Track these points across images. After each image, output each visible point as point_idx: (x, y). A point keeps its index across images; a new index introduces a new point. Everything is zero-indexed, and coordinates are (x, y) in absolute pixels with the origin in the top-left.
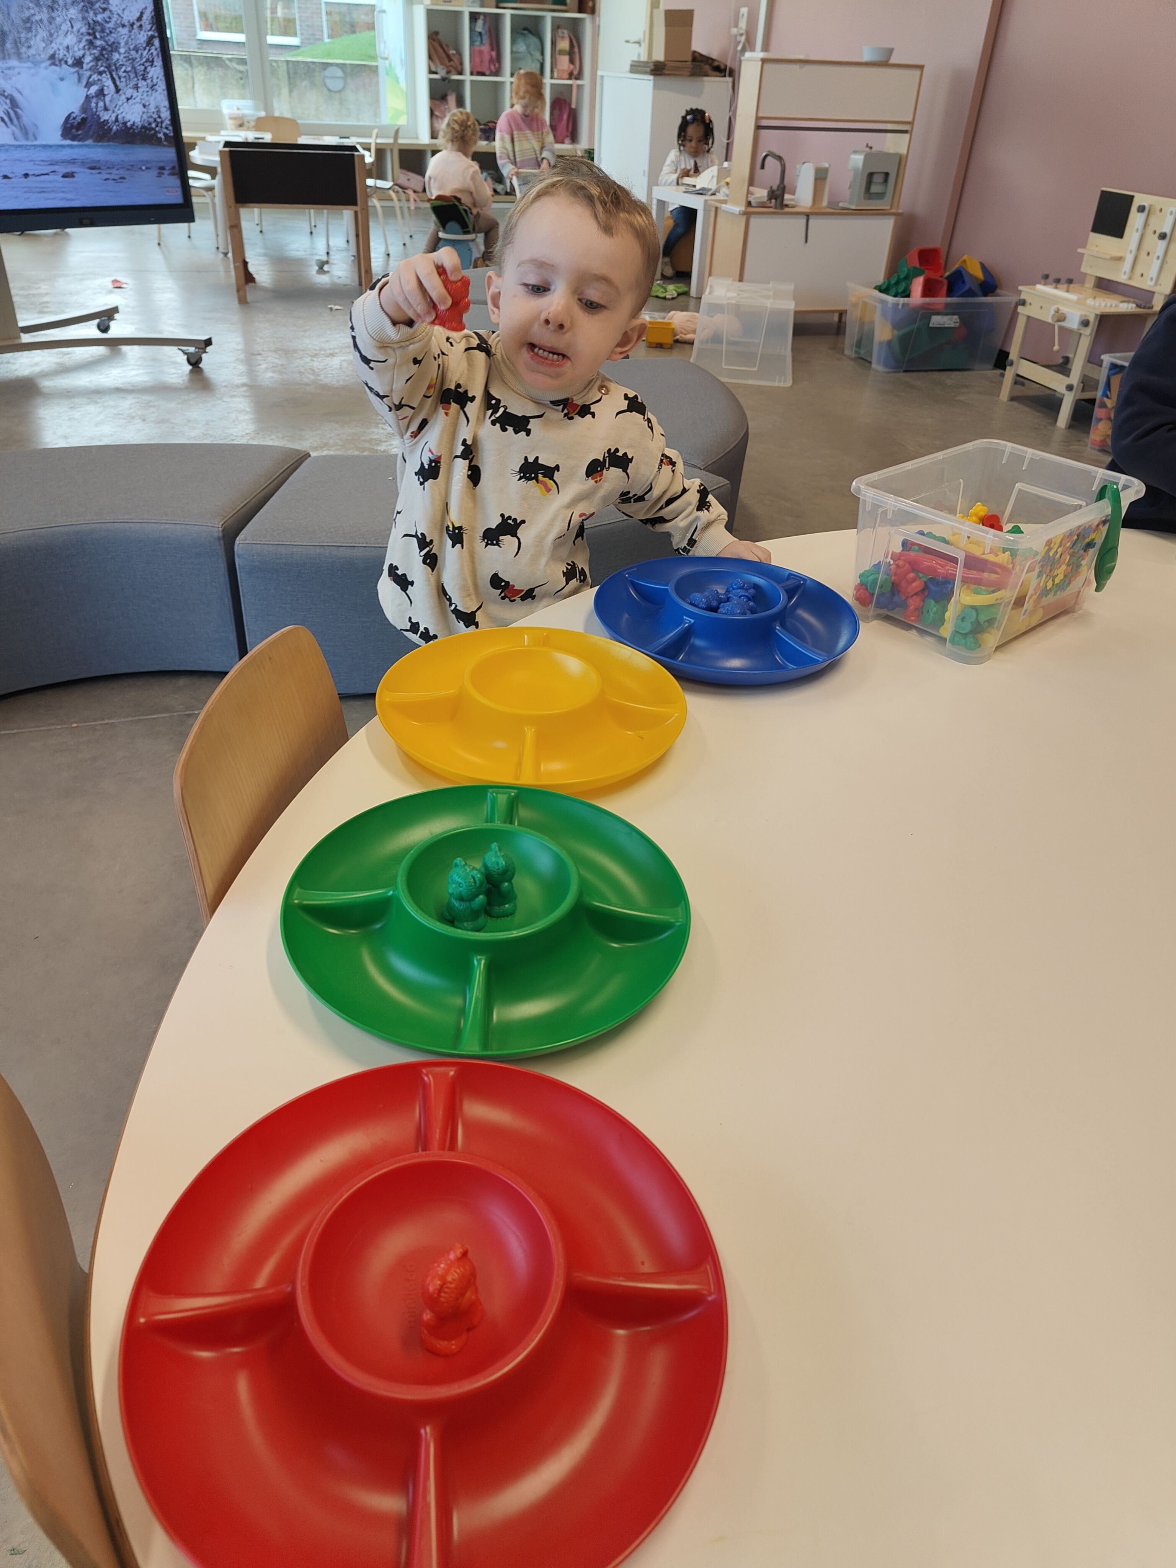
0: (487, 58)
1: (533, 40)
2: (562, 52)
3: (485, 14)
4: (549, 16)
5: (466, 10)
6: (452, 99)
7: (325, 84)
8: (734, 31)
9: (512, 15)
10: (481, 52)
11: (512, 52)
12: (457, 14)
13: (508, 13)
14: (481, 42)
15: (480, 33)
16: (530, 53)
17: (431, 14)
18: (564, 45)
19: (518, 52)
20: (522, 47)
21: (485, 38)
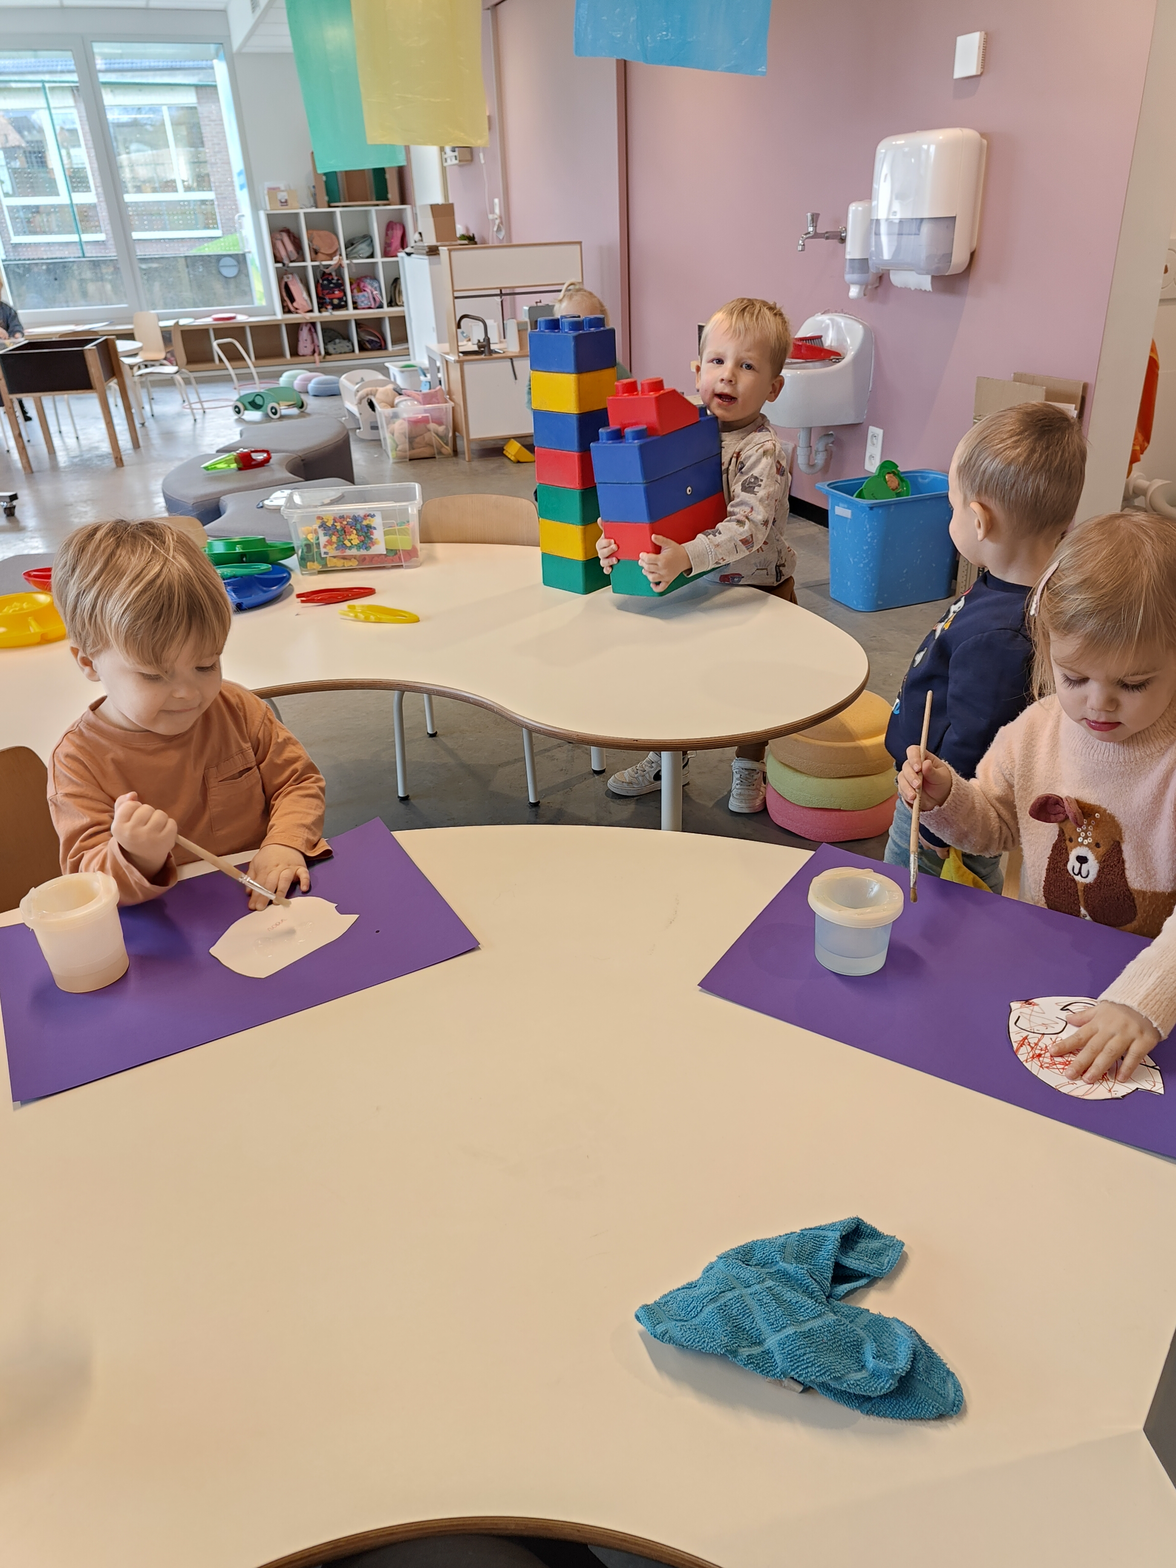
3: (318, 213)
4: (373, 209)
5: (301, 212)
7: (220, 273)
8: (491, 217)
9: (341, 212)
12: (297, 215)
13: (338, 210)
17: (270, 217)
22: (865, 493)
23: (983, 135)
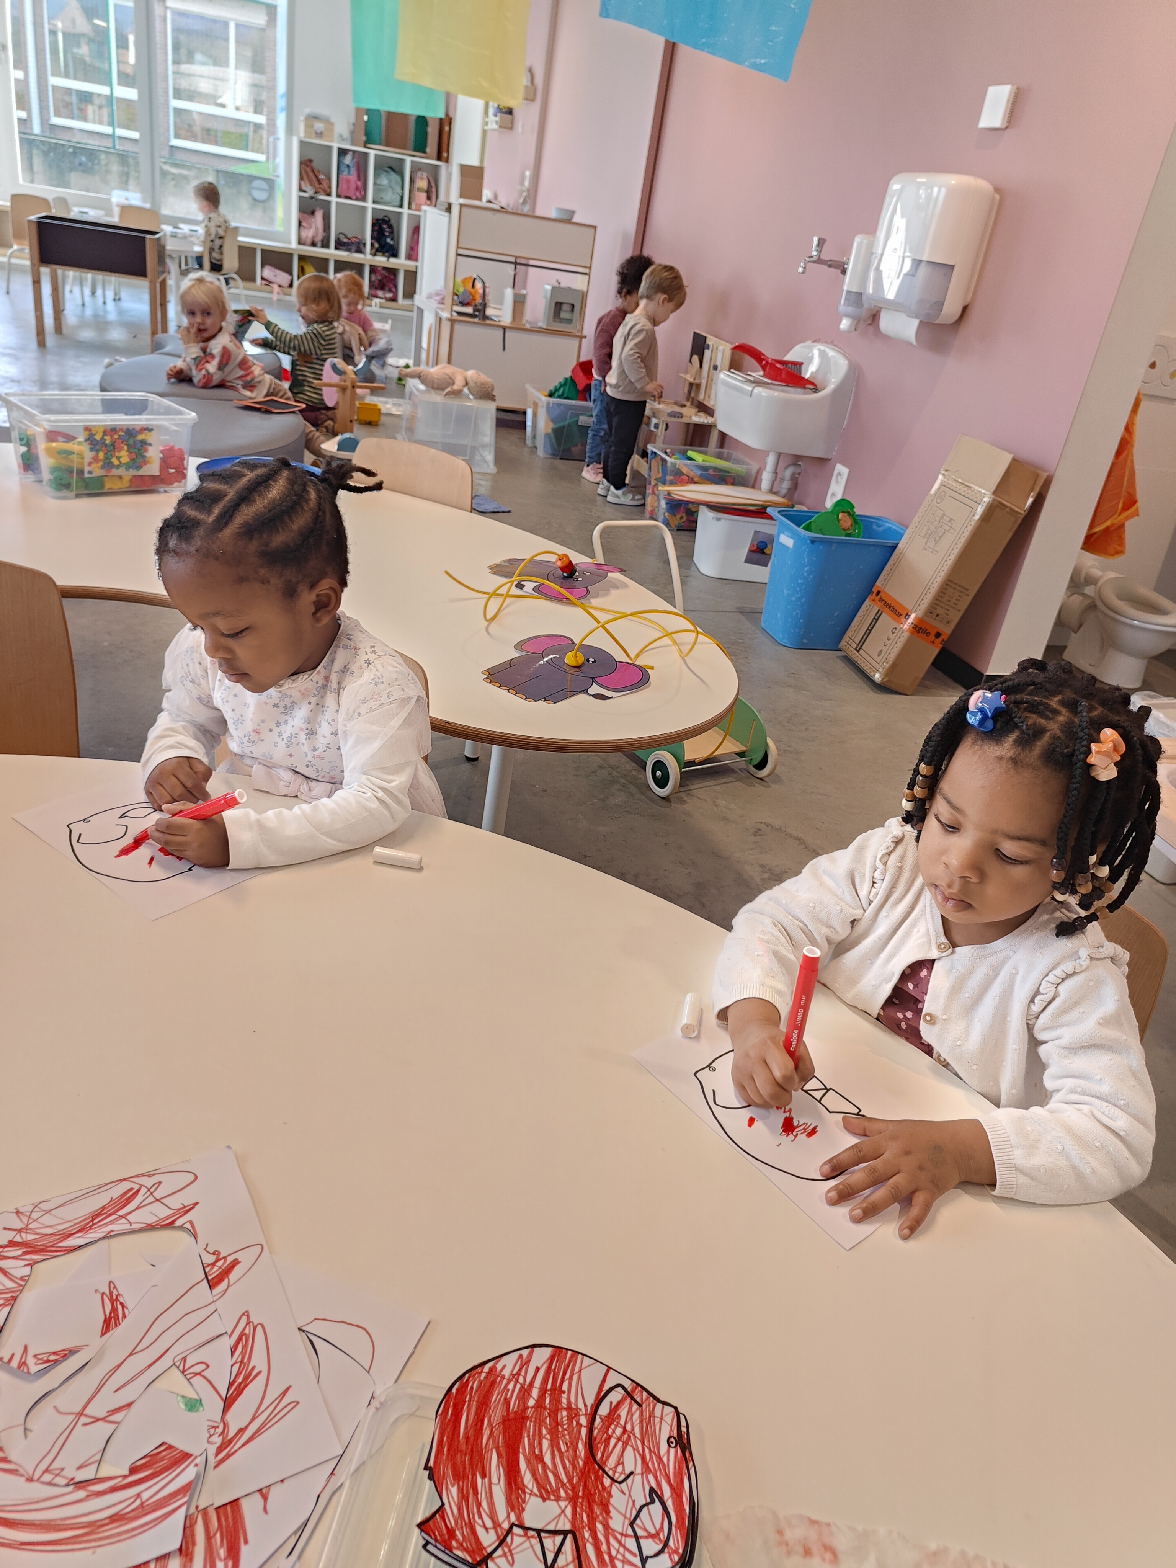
0: (353, 186)
1: (395, 177)
2: (419, 190)
3: (354, 152)
4: (409, 160)
5: (336, 145)
6: (319, 215)
8: (519, 187)
9: (376, 156)
10: (348, 181)
11: (375, 184)
12: (330, 148)
13: (373, 153)
14: (349, 172)
15: (348, 166)
16: (391, 187)
17: (302, 144)
18: (422, 184)
19: (380, 185)
20: (384, 181)
21: (353, 171)
22: (813, 526)
23: (997, 190)
